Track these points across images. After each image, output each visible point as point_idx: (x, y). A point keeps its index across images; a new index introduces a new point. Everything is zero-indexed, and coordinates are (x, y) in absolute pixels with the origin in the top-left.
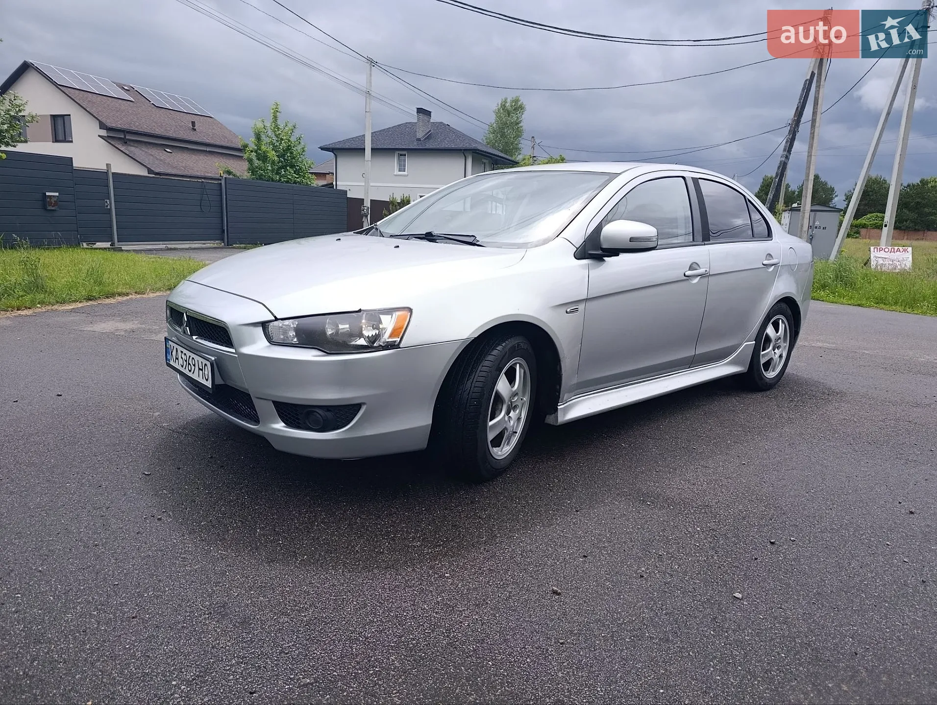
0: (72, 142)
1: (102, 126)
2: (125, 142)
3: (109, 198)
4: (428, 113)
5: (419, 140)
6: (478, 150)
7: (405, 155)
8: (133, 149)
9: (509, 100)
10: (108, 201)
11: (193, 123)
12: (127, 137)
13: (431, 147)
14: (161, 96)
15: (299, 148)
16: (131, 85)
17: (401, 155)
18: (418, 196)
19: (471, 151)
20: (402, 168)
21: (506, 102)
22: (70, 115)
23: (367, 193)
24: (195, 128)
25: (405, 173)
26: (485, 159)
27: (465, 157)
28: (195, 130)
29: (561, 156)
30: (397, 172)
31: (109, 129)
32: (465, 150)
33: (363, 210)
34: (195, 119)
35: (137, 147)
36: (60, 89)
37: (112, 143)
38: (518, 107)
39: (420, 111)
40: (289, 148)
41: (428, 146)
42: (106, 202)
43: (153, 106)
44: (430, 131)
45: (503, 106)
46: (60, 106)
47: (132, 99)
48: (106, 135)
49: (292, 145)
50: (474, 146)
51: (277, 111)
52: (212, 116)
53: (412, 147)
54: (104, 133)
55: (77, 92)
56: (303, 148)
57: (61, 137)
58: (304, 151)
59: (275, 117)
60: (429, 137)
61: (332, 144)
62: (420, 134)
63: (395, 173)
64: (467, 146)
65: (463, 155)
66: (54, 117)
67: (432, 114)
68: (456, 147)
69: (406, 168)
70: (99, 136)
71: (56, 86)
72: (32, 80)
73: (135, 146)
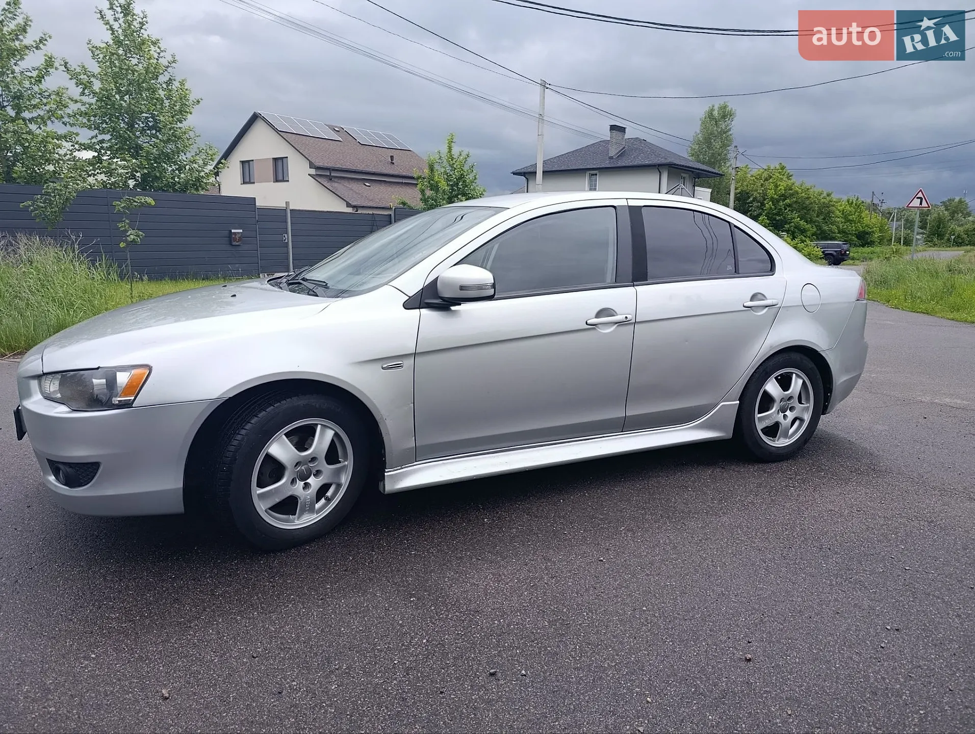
0: (288, 181)
1: (312, 165)
2: (330, 178)
3: (287, 233)
4: (622, 130)
5: (611, 158)
6: (675, 164)
7: (596, 175)
8: (336, 185)
9: (716, 108)
10: (286, 235)
11: (392, 157)
12: (332, 174)
13: (624, 164)
14: (367, 134)
15: (471, 176)
16: (342, 126)
17: (592, 175)
19: (667, 167)
20: (593, 188)
21: (712, 110)
22: (287, 157)
24: (394, 162)
26: (683, 173)
27: (660, 172)
28: (393, 163)
31: (318, 168)
32: (659, 165)
34: (390, 153)
35: (340, 183)
36: (280, 135)
37: (319, 180)
38: (726, 114)
39: (613, 128)
40: (461, 177)
41: (620, 164)
42: (284, 236)
43: (358, 144)
44: (624, 148)
45: (710, 114)
46: (280, 149)
47: (340, 139)
48: (315, 174)
49: (465, 174)
50: (669, 160)
51: (452, 142)
52: (411, 150)
53: (603, 166)
54: (313, 172)
55: (294, 136)
56: (475, 176)
57: (280, 178)
58: (475, 179)
59: (450, 148)
60: (622, 154)
61: (524, 168)
62: (613, 152)
64: (663, 161)
65: (657, 170)
66: (275, 160)
67: (627, 130)
68: (650, 162)
69: (597, 187)
70: (309, 175)
71: (278, 133)
72: (259, 129)
73: (338, 182)
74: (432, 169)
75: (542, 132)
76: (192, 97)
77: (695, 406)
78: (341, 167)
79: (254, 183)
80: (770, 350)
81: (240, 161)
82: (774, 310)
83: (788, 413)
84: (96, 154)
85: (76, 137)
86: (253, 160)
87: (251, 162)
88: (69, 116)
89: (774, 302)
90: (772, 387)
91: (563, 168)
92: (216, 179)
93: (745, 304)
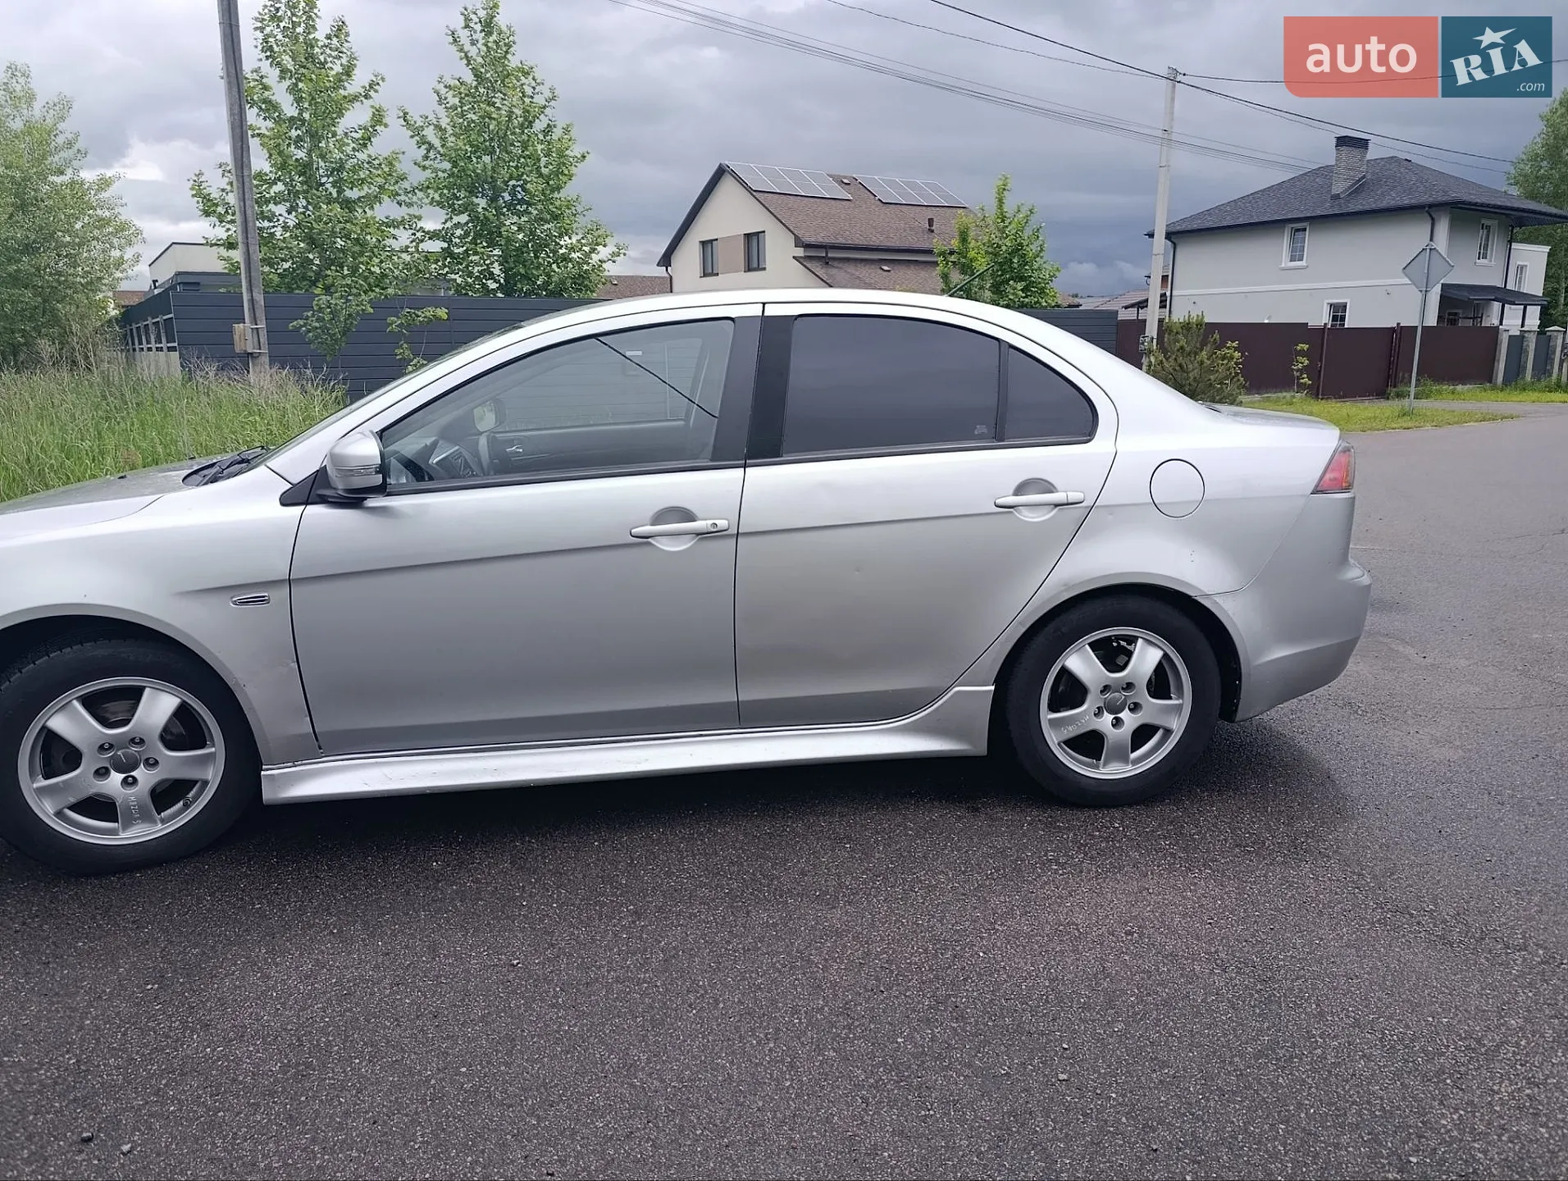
0: (764, 269)
1: (798, 243)
2: (826, 262)
4: (1362, 144)
5: (1336, 197)
6: (1472, 203)
7: (1305, 230)
8: (834, 271)
11: (931, 221)
12: (829, 255)
14: (891, 183)
15: (1034, 248)
16: (854, 176)
17: (1298, 230)
18: (1325, 305)
19: (1450, 208)
20: (1296, 255)
22: (764, 232)
24: (933, 228)
25: (1303, 263)
26: (1493, 220)
27: (1433, 219)
28: (933, 231)
30: (1286, 263)
31: (807, 246)
32: (1431, 206)
33: (1143, 344)
34: (930, 213)
35: (841, 268)
36: (754, 196)
37: (808, 265)
39: (1342, 141)
40: (1018, 249)
41: (1353, 207)
43: (879, 202)
44: (1364, 177)
46: (753, 218)
47: (849, 197)
48: (802, 255)
49: (1025, 243)
50: (1455, 194)
51: (1004, 189)
52: (967, 206)
53: (1319, 213)
54: (800, 252)
55: (776, 196)
56: (1041, 245)
57: (755, 265)
58: (1042, 250)
59: (1001, 202)
60: (1359, 187)
62: (1339, 187)
63: (1283, 265)
64: (1441, 197)
65: (1427, 214)
66: (748, 236)
67: (1370, 145)
68: (1413, 201)
69: (1305, 253)
70: (794, 257)
71: (752, 194)
72: (727, 189)
73: (837, 267)
74: (964, 239)
75: (1168, 161)
76: (575, 151)
77: (892, 691)
78: (844, 242)
79: (718, 274)
80: (1066, 590)
81: (700, 242)
82: (1075, 513)
83: (1125, 715)
84: (446, 245)
85: (418, 222)
86: (717, 239)
87: (714, 242)
88: (406, 192)
89: (1074, 496)
90: (1081, 662)
91: (1241, 221)
92: (667, 270)
93: (997, 501)
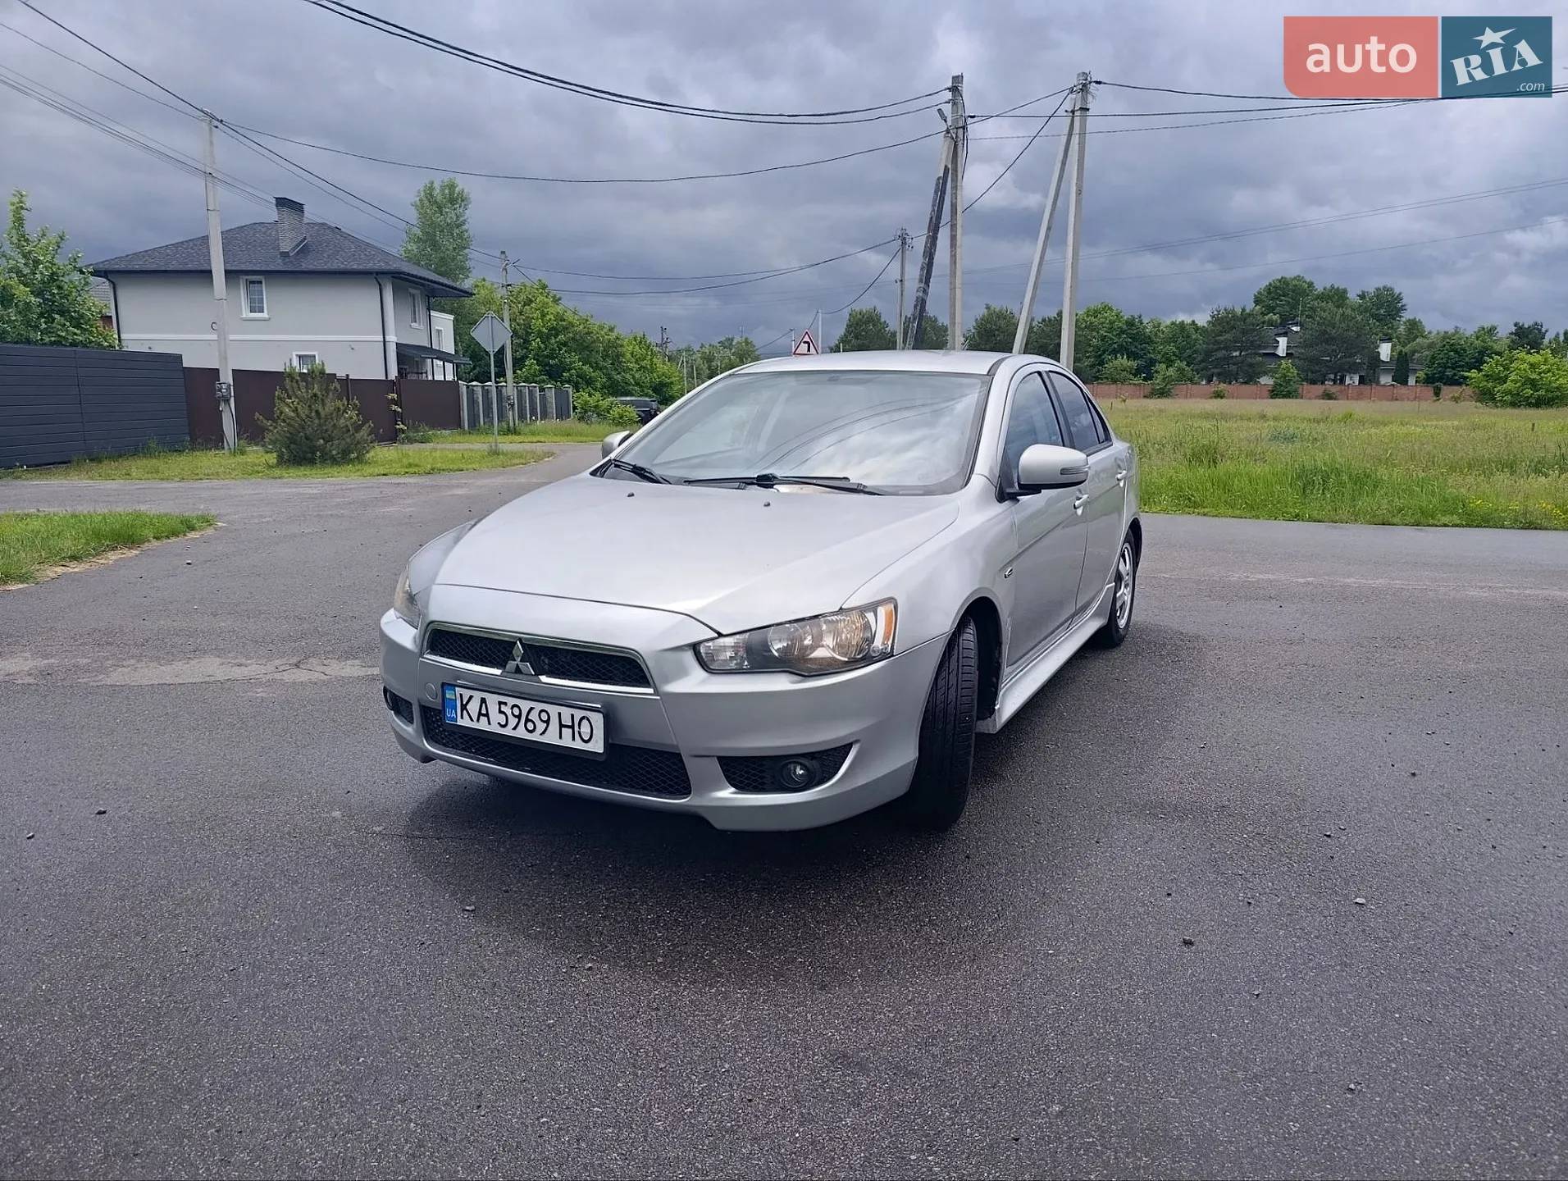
4: (297, 207)
5: (285, 255)
6: (404, 273)
7: (261, 282)
9: (437, 185)
13: (312, 268)
15: (75, 278)
17: (253, 282)
18: (294, 356)
19: (389, 276)
20: (256, 307)
21: (432, 188)
23: (224, 358)
25: (265, 315)
26: (415, 288)
27: (380, 285)
29: (540, 281)
30: (246, 314)
32: (377, 273)
33: (220, 390)
38: (455, 199)
39: (282, 202)
40: (53, 278)
41: (304, 267)
44: (305, 239)
45: (429, 192)
49: (60, 272)
50: (390, 266)
51: (21, 208)
53: (272, 268)
59: (18, 220)
60: (304, 250)
62: (286, 245)
63: (244, 316)
64: (383, 266)
65: (376, 282)
67: (306, 208)
68: (361, 267)
69: (265, 305)
80: (1127, 525)
82: (1124, 481)
89: (1126, 473)
91: (190, 267)
